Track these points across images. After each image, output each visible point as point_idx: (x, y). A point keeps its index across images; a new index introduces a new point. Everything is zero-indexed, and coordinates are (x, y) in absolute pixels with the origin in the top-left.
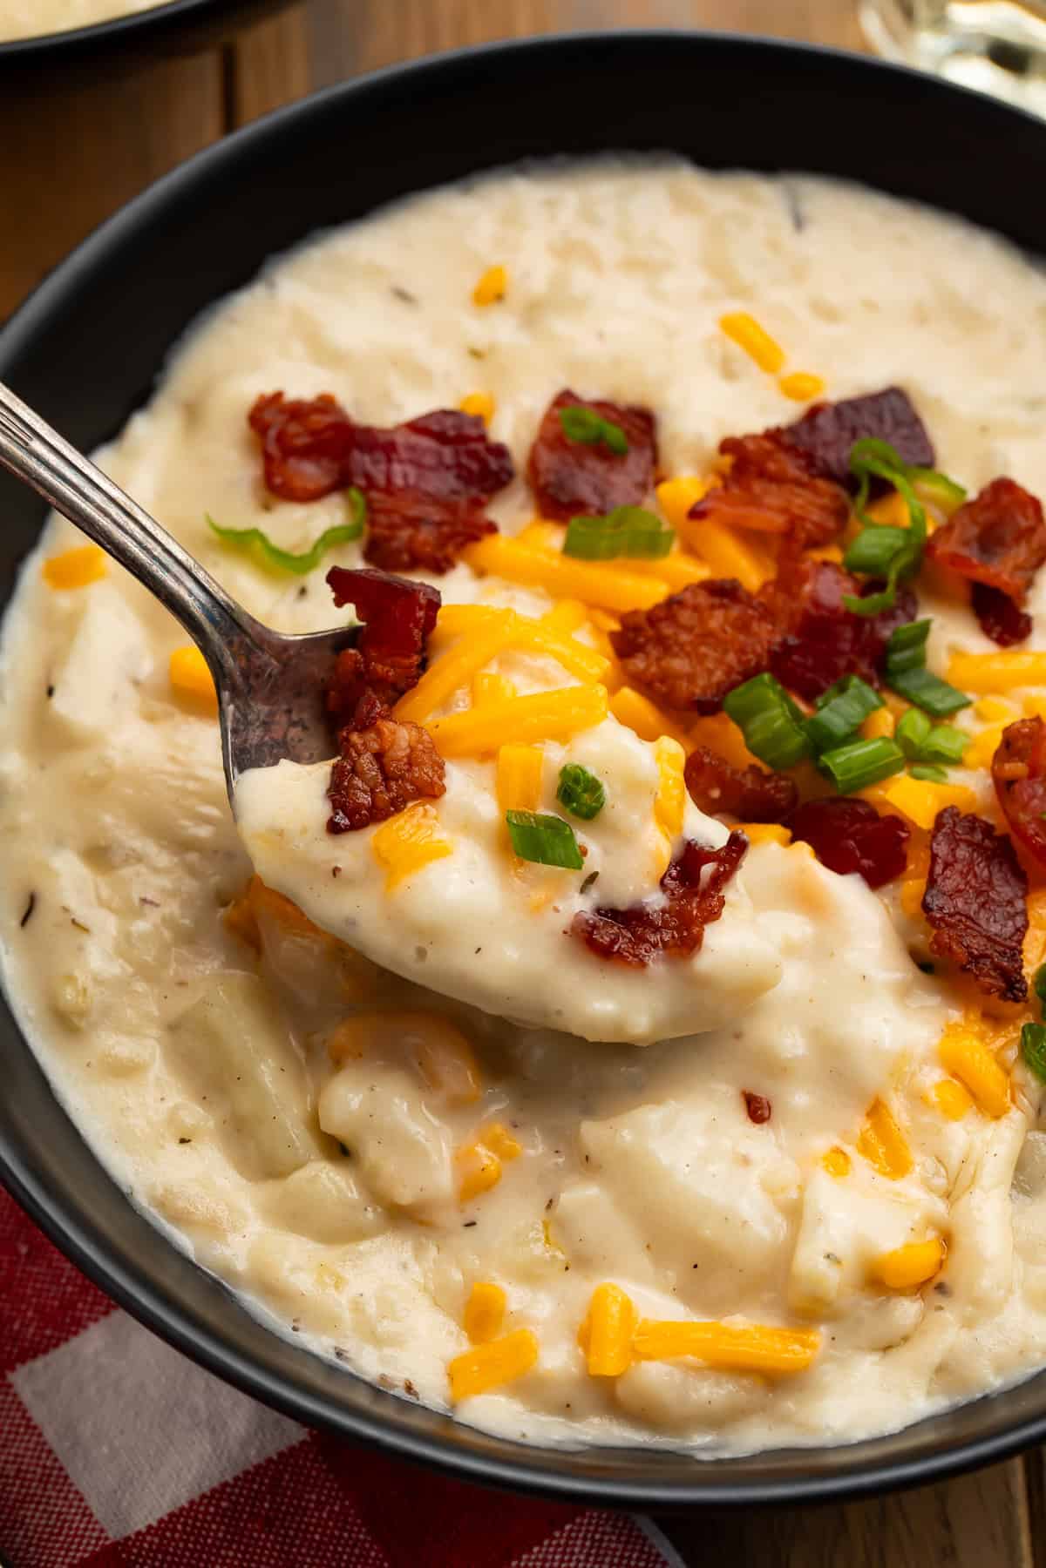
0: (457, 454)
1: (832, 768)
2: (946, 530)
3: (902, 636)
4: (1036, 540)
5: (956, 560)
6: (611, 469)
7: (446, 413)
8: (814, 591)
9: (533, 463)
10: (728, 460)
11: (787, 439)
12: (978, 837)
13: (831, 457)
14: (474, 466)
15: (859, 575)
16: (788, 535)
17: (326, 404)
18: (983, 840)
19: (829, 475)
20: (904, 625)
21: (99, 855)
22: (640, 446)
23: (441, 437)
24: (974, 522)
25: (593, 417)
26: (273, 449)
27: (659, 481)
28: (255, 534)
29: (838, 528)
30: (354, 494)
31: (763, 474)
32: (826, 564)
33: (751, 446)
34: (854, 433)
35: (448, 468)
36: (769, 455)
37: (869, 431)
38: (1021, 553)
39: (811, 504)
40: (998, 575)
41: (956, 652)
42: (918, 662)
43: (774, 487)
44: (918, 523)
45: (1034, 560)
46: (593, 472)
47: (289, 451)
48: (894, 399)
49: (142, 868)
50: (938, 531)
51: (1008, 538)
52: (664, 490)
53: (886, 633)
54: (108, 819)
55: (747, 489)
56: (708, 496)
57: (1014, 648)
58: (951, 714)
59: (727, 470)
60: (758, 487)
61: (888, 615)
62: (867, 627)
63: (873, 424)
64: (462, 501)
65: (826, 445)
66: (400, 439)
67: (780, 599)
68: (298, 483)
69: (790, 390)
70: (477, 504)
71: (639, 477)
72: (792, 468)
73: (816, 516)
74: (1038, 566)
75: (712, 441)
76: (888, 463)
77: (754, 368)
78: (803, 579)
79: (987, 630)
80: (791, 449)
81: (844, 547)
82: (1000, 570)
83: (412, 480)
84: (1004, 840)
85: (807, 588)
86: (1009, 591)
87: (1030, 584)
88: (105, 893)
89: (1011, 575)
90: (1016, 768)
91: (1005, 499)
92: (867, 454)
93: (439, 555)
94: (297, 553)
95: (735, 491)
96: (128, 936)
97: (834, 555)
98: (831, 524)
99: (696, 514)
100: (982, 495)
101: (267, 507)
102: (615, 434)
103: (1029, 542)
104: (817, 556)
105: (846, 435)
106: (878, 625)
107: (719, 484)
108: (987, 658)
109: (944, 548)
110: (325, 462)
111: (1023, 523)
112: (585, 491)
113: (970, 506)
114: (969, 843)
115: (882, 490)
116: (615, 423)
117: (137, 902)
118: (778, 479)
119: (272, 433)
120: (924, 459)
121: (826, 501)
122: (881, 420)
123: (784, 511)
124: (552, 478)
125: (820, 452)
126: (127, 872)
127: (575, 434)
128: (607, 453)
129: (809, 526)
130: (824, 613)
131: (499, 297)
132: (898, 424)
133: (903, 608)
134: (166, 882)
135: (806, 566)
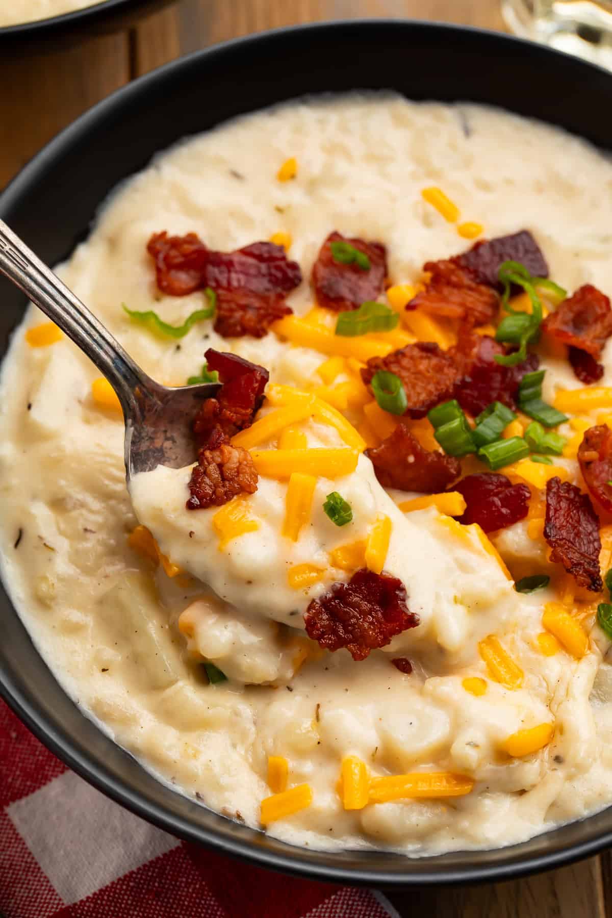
0: (269, 268)
1: (487, 455)
2: (554, 315)
3: (528, 380)
4: (607, 321)
5: (560, 333)
6: (360, 278)
7: (263, 244)
8: (479, 352)
9: (314, 274)
10: (429, 275)
11: (463, 263)
12: (572, 495)
13: (488, 272)
14: (279, 275)
15: (505, 344)
16: (464, 319)
17: (192, 239)
18: (575, 497)
19: (487, 283)
20: (530, 374)
21: (58, 504)
22: (376, 265)
23: (260, 258)
24: (571, 310)
25: (350, 248)
26: (162, 265)
27: (388, 287)
28: (152, 314)
29: (493, 316)
30: (209, 292)
31: (449, 283)
32: (486, 337)
33: (442, 267)
34: (501, 258)
35: (264, 276)
36: (452, 272)
37: (511, 258)
38: (598, 329)
39: (478, 301)
40: (584, 342)
41: (559, 389)
42: (538, 395)
43: (455, 291)
44: (538, 311)
45: (605, 333)
46: (350, 280)
47: (171, 266)
48: (524, 237)
49: (84, 512)
50: (550, 315)
51: (591, 319)
52: (391, 291)
53: (519, 378)
54: (63, 483)
55: (440, 292)
56: (417, 297)
57: (592, 385)
58: (556, 426)
59: (428, 281)
60: (446, 291)
61: (521, 367)
62: (509, 375)
63: (512, 251)
64: (272, 296)
65: (485, 265)
66: (237, 259)
67: (459, 357)
68: (177, 285)
69: (464, 232)
70: (281, 297)
71: (376, 283)
72: (466, 280)
73: (480, 307)
74: (607, 336)
75: (419, 264)
76: (521, 275)
77: (442, 219)
78: (472, 345)
79: (577, 375)
80: (465, 268)
81: (496, 326)
82: (586, 339)
83: (243, 283)
84: (586, 497)
85: (475, 350)
86: (591, 351)
87: (603, 347)
88: (62, 526)
89: (592, 342)
90: (592, 454)
91: (589, 297)
92: (508, 270)
93: (259, 327)
94: (176, 326)
95: (433, 293)
96: (77, 552)
97: (491, 331)
98: (489, 312)
99: (410, 307)
100: (575, 295)
101: (158, 299)
102: (363, 258)
103: (602, 322)
104: (480, 332)
105: (496, 259)
106: (516, 374)
107: (423, 289)
108: (578, 392)
109: (552, 326)
110: (192, 273)
111: (599, 311)
112: (345, 292)
113: (568, 301)
114: (567, 499)
115: (517, 291)
116: (364, 252)
117: (82, 531)
118: (458, 286)
119: (161, 256)
120: (543, 273)
121: (485, 299)
122: (516, 249)
123: (462, 305)
124: (325, 283)
125: (481, 269)
126: (74, 514)
127: (340, 258)
128: (357, 269)
129: (477, 314)
130: (486, 366)
131: (293, 177)
132: (527, 251)
133: (531, 364)
134: (99, 519)
135: (474, 338)
